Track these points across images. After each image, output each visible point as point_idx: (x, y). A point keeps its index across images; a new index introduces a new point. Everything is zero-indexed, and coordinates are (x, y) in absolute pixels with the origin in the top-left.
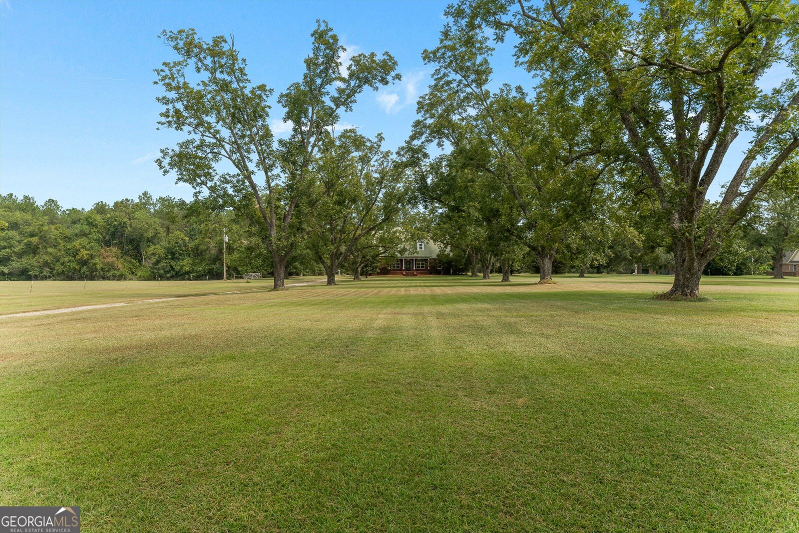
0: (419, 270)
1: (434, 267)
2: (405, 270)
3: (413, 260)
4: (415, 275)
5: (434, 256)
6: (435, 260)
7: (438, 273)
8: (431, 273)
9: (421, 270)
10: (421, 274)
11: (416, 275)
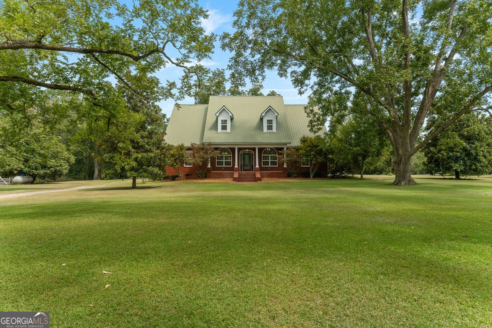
0: (266, 169)
1: (296, 162)
2: (237, 170)
3: (254, 149)
4: (256, 180)
5: (296, 143)
6: (297, 149)
7: (305, 174)
8: (289, 176)
9: (271, 169)
10: (271, 176)
11: (259, 179)
